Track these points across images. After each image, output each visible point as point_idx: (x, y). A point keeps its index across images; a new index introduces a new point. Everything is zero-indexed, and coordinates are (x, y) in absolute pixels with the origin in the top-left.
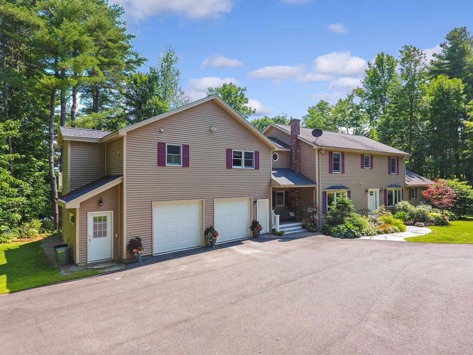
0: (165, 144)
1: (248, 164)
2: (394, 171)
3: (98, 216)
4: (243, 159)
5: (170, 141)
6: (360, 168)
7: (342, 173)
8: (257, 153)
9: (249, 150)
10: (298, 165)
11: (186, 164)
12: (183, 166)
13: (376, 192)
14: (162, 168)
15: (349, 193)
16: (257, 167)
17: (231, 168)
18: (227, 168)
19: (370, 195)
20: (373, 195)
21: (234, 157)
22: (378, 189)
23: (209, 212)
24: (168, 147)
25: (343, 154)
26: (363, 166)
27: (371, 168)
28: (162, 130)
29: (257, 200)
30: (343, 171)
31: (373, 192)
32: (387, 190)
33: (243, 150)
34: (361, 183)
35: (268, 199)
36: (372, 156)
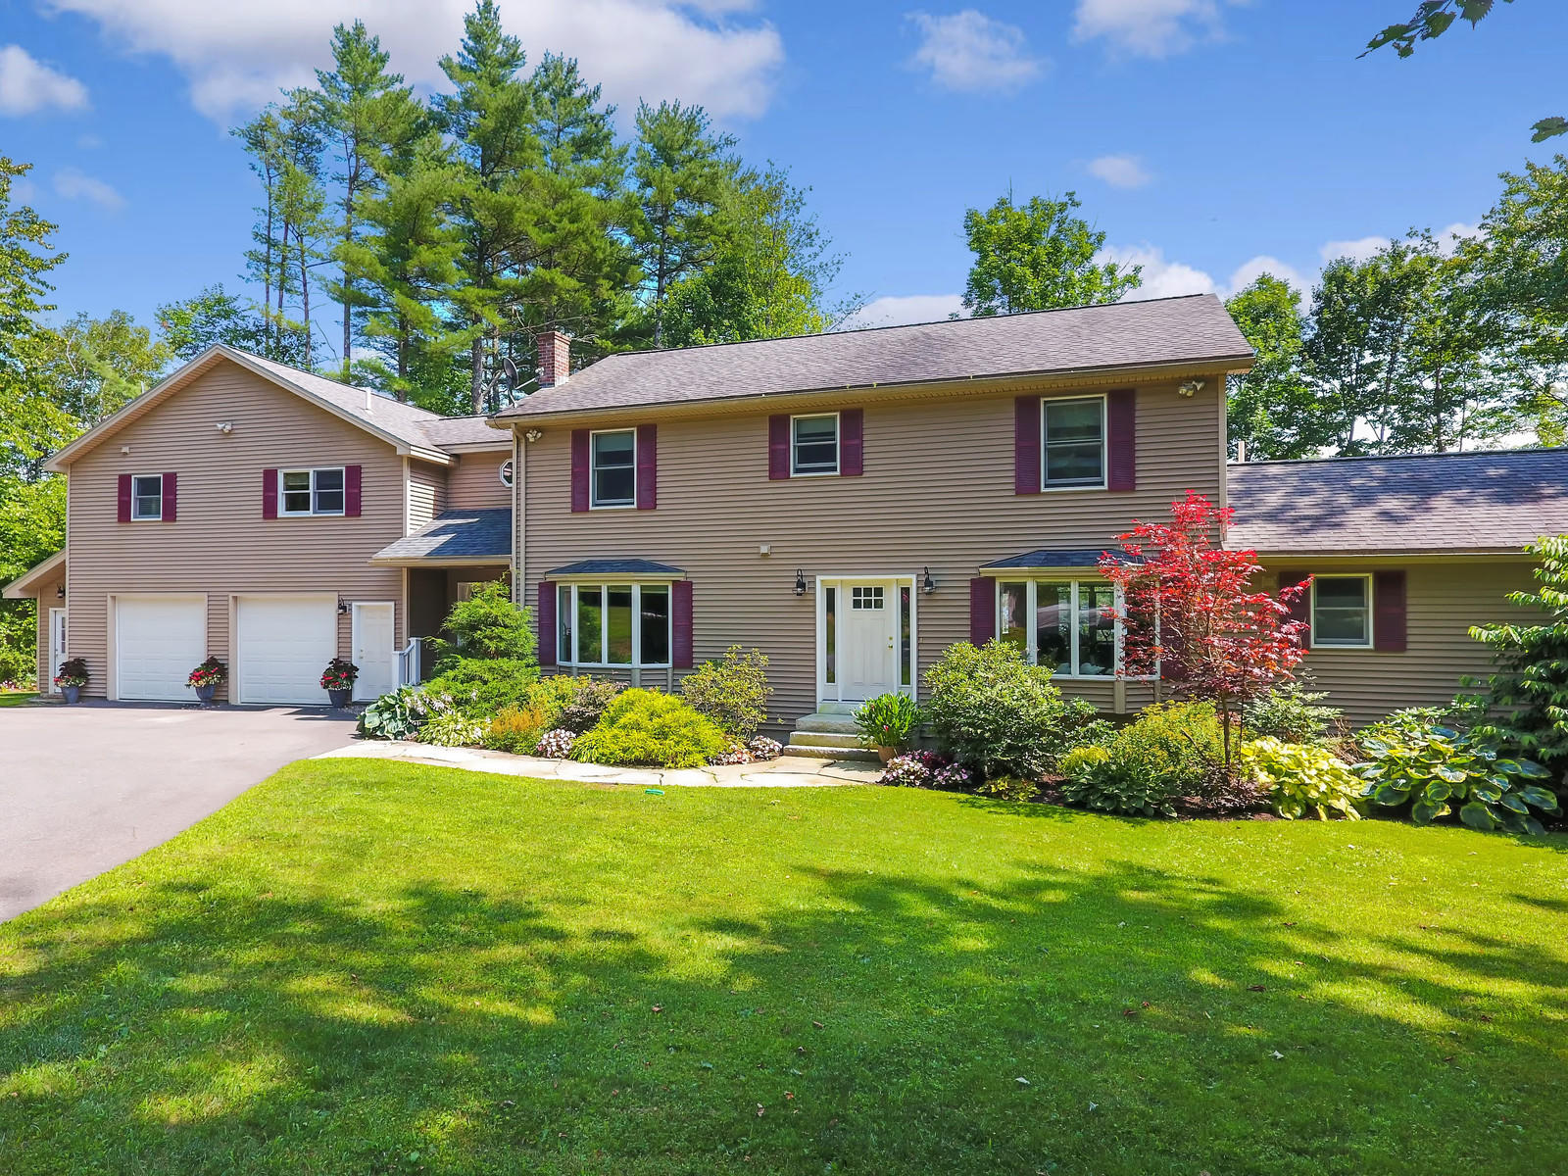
0: (130, 476)
1: (328, 502)
2: (1095, 475)
4: (312, 490)
5: (139, 466)
6: (767, 479)
7: (638, 509)
8: (354, 472)
9: (331, 465)
11: (170, 515)
12: (164, 520)
13: (905, 591)
14: (125, 527)
15: (684, 589)
16: (354, 510)
17: (276, 518)
18: (265, 518)
19: (857, 604)
20: (879, 605)
21: (287, 487)
22: (914, 577)
23: (218, 627)
24: (140, 481)
25: (648, 432)
26: (778, 470)
27: (843, 474)
28: (125, 449)
29: (354, 604)
30: (649, 503)
31: (879, 592)
32: (993, 579)
33: (312, 466)
34: (764, 549)
35: (392, 603)
36: (853, 418)
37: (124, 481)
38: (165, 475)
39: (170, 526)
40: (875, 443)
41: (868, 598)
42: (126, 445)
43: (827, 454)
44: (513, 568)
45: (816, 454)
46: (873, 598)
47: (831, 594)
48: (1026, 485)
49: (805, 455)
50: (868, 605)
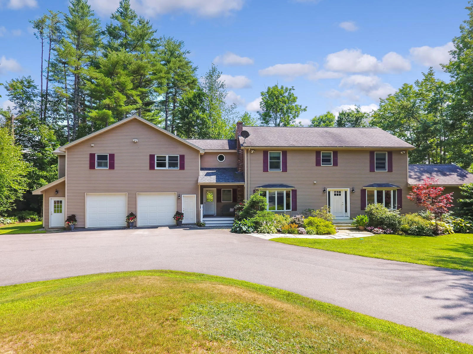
0: (94, 154)
1: (173, 165)
2: (385, 168)
3: (57, 200)
4: (167, 161)
5: (98, 151)
6: (315, 166)
7: (282, 172)
8: (182, 157)
9: (174, 154)
10: (240, 165)
11: (112, 167)
12: (109, 169)
13: (346, 192)
14: (92, 171)
15: (294, 192)
16: (182, 167)
17: (154, 169)
18: (150, 169)
19: (335, 195)
20: (340, 195)
21: (157, 160)
22: (349, 189)
23: (132, 202)
24: (98, 156)
25: (285, 153)
26: (318, 164)
27: (333, 165)
28: (92, 145)
29: (182, 195)
30: (285, 170)
31: (340, 192)
32: (365, 190)
33: (167, 154)
34: (315, 182)
35: (196, 195)
36: (336, 153)
37: (92, 156)
38: (110, 154)
39: (112, 171)
40: (341, 159)
41: (338, 194)
42: (93, 144)
43: (329, 161)
44: (246, 186)
45: (327, 160)
46: (339, 193)
47: (329, 192)
48: (372, 170)
49: (324, 161)
50: (338, 195)
